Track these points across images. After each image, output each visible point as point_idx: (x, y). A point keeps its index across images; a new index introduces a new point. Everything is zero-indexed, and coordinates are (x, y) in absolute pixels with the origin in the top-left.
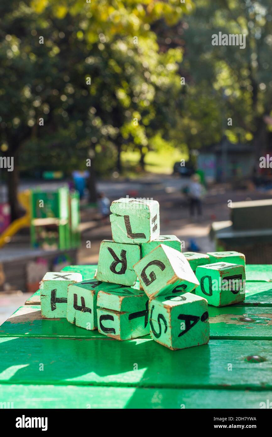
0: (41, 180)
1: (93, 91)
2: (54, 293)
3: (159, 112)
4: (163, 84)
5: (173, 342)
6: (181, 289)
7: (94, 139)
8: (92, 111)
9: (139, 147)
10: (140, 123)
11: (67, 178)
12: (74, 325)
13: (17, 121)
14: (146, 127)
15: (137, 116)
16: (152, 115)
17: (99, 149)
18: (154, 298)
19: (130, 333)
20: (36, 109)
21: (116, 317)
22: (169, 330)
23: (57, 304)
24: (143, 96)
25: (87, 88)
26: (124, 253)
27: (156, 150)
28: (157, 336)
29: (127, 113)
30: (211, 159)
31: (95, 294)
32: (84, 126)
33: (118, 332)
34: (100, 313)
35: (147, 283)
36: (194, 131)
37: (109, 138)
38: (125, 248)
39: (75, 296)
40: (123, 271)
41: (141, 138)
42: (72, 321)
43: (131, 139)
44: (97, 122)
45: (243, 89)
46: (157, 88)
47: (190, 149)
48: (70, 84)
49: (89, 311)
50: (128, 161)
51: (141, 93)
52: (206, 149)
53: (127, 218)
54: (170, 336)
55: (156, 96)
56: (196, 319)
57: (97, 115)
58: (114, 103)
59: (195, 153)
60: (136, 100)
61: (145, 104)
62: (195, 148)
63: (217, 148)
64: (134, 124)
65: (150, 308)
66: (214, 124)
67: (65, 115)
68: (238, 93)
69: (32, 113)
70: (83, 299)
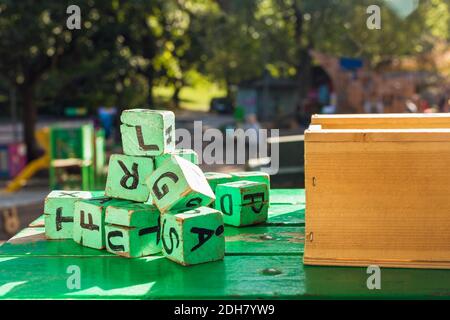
0: (62, 116)
1: (121, 16)
2: (59, 211)
3: (194, 42)
4: (199, 11)
5: (185, 256)
6: (195, 202)
7: (122, 72)
8: (120, 40)
9: (172, 80)
10: (174, 54)
11: (92, 116)
12: (81, 244)
13: (34, 50)
14: (181, 59)
15: (170, 46)
16: (187, 46)
17: (127, 82)
18: (166, 211)
19: (140, 250)
20: (56, 36)
21: (125, 232)
22: (181, 244)
23: (63, 224)
24: (176, 25)
25: (113, 14)
26: (135, 166)
27: (191, 86)
28: (169, 252)
29: (159, 43)
30: (251, 95)
31: (103, 210)
32: (112, 57)
33: (127, 249)
34: (108, 230)
35: (159, 196)
36: (233, 65)
37: (139, 70)
38: (137, 161)
39: (82, 213)
40: (134, 186)
41: (175, 70)
42: (79, 242)
43: (164, 71)
44: (125, 52)
45: (286, 19)
46: (192, 16)
47: (229, 84)
48: (95, 10)
49: (97, 228)
50: (160, 97)
51: (175, 20)
52: (245, 85)
53: (138, 128)
54: (182, 251)
55: (191, 25)
56: (210, 233)
57: (125, 44)
58: (144, 32)
59: (234, 88)
60: (169, 29)
61: (179, 33)
62: (234, 84)
63: (259, 83)
64: (167, 56)
65: (162, 223)
66: (254, 58)
67: (89, 44)
68: (281, 24)
69: (52, 41)
70: (90, 215)
